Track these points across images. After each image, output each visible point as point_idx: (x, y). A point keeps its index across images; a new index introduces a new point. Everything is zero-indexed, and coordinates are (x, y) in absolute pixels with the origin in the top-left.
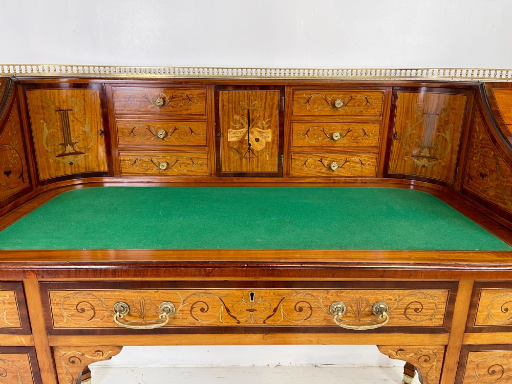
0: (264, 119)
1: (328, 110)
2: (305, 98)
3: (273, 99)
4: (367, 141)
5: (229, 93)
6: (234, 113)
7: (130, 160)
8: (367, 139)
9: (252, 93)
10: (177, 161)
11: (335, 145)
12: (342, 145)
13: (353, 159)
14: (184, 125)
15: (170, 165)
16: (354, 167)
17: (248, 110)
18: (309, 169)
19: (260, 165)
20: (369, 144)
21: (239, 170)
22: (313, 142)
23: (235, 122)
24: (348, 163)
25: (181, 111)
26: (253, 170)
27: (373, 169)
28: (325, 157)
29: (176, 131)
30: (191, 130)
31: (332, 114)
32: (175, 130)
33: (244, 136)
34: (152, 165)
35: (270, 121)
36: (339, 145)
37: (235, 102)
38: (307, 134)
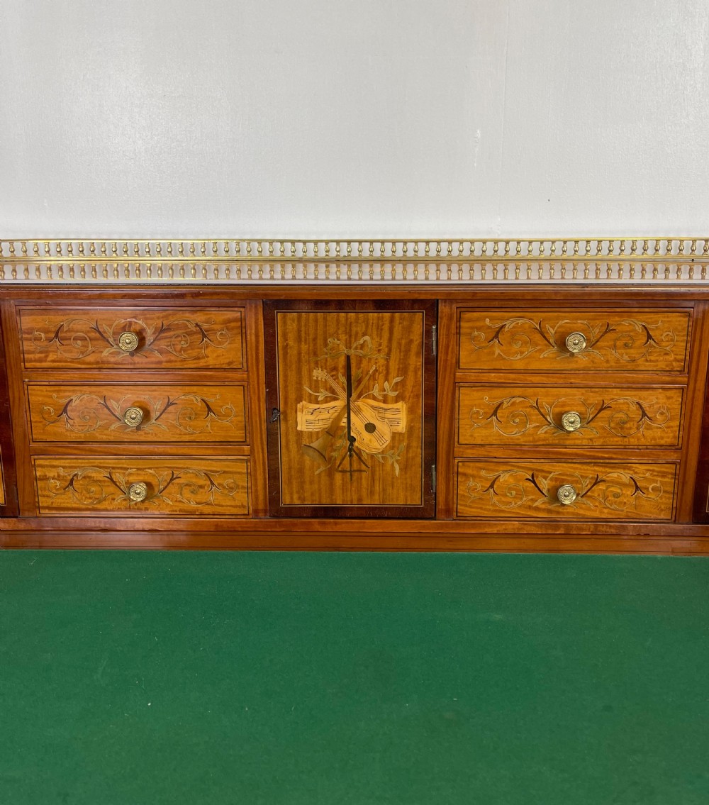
0: (386, 379)
1: (547, 357)
2: (489, 327)
3: (408, 330)
4: (649, 433)
5: (299, 319)
6: (312, 365)
7: (59, 478)
8: (649, 428)
9: (357, 318)
10: (172, 479)
11: (568, 442)
12: (585, 442)
13: (614, 475)
14: (189, 393)
15: (156, 489)
16: (616, 495)
17: (348, 358)
18: (503, 499)
19: (377, 488)
20: (654, 439)
21: (325, 502)
22: (513, 434)
23: (315, 385)
24: (602, 486)
25: (183, 361)
26: (360, 500)
27: (666, 501)
28: (542, 471)
29: (171, 408)
30: (208, 406)
31: (558, 366)
32: (168, 405)
33: (338, 419)
34: (112, 489)
35: (403, 383)
36: (578, 442)
37: (315, 339)
38: (495, 413)
